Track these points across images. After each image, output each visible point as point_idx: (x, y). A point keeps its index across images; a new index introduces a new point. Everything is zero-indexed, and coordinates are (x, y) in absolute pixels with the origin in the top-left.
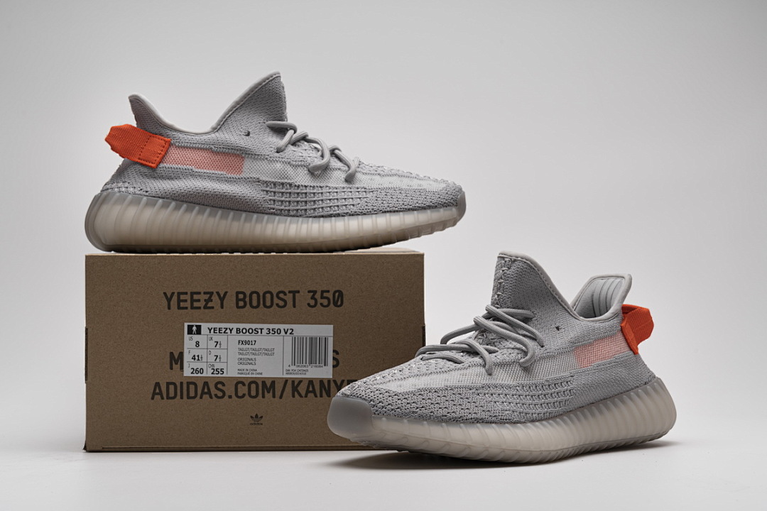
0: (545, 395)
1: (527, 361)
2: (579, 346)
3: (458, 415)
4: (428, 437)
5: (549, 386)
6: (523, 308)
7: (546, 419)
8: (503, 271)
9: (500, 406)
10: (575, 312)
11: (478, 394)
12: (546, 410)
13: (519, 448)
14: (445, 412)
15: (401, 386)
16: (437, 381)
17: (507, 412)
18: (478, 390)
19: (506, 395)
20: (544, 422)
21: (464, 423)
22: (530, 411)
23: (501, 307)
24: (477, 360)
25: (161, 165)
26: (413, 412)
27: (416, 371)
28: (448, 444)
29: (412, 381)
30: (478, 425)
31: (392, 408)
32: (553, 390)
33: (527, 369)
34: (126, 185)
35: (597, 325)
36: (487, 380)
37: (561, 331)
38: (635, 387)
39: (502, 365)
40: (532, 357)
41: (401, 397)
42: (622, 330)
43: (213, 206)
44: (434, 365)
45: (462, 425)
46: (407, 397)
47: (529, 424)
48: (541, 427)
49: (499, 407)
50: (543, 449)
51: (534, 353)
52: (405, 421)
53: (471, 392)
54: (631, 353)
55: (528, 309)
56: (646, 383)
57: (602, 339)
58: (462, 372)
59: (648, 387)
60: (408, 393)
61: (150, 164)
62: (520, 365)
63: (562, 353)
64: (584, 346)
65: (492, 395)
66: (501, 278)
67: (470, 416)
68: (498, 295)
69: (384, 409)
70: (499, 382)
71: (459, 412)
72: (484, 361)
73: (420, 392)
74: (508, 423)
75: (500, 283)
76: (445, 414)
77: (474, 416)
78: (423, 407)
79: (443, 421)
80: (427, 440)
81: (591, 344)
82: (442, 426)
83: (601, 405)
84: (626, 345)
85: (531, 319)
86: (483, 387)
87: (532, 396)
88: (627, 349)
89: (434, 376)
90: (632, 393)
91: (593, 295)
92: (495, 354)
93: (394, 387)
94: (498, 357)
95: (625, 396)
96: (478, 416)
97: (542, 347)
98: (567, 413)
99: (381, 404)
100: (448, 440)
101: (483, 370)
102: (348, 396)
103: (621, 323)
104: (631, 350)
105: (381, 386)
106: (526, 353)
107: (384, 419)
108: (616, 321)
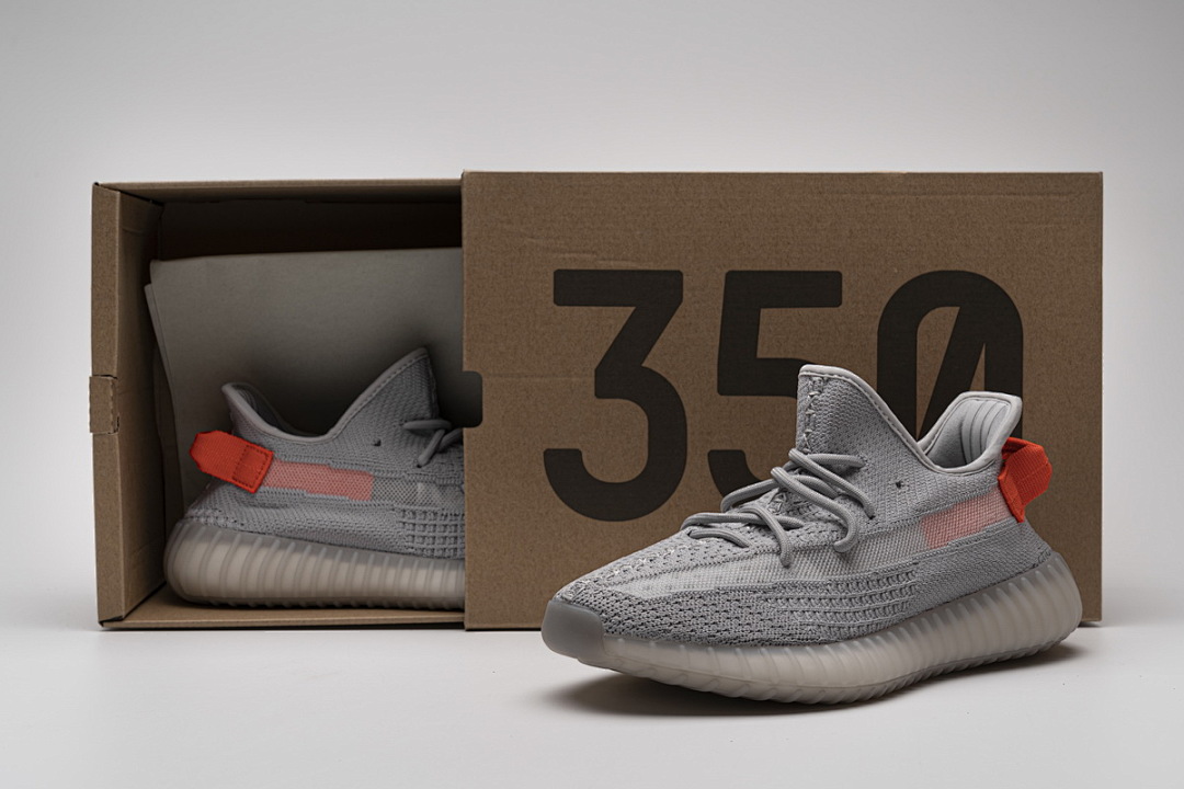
0: (871, 597)
1: (845, 544)
2: (930, 516)
3: (732, 634)
4: (685, 668)
5: (878, 581)
6: (846, 452)
7: (871, 634)
8: (812, 396)
9: (799, 618)
10: (927, 458)
11: (767, 600)
12: (871, 620)
13: (825, 684)
14: (712, 630)
15: (648, 588)
16: (704, 580)
17: (809, 628)
18: (766, 592)
19: (809, 599)
20: (867, 640)
21: (741, 646)
22: (846, 624)
23: (813, 452)
24: (768, 542)
25: (262, 489)
26: (665, 631)
27: (673, 562)
28: (716, 678)
29: (666, 579)
30: (763, 649)
31: (634, 623)
32: (884, 588)
33: (845, 557)
34: (217, 513)
35: (961, 479)
36: (781, 577)
37: (903, 489)
38: (1017, 574)
39: (807, 551)
40: (854, 538)
41: (647, 607)
42: (999, 485)
43: (330, 544)
44: (703, 550)
45: (738, 650)
46: (656, 606)
47: (842, 645)
48: (861, 648)
49: (797, 619)
50: (862, 683)
51: (857, 529)
52: (652, 644)
53: (755, 596)
54: (1013, 520)
55: (856, 453)
56: (1034, 566)
57: (968, 501)
58: (744, 563)
59: (1037, 572)
60: (657, 601)
61: (248, 488)
62: (835, 550)
63: (901, 527)
64: (938, 514)
65: (788, 599)
66: (810, 407)
67: (751, 636)
68: (808, 433)
69: (621, 626)
70: (801, 578)
71: (735, 630)
72: (779, 545)
73: (677, 599)
74: (809, 644)
75: (810, 415)
76: (713, 633)
77: (757, 635)
78: (679, 623)
79: (709, 644)
80: (684, 673)
81: (948, 511)
82: (707, 651)
83: (960, 605)
84: (1005, 508)
85: (859, 468)
86: (774, 588)
87: (850, 600)
88: (1007, 513)
89: (700, 571)
90: (1010, 584)
91: (961, 425)
92: (797, 532)
93: (638, 590)
94: (802, 537)
95: (998, 589)
96: (764, 635)
97: (871, 518)
98: (904, 622)
99: (616, 617)
100: (717, 673)
101: (776, 560)
102: (569, 602)
103: (1000, 474)
104: (1013, 515)
105: (618, 589)
106: (845, 530)
107: (621, 640)
108: (991, 472)
